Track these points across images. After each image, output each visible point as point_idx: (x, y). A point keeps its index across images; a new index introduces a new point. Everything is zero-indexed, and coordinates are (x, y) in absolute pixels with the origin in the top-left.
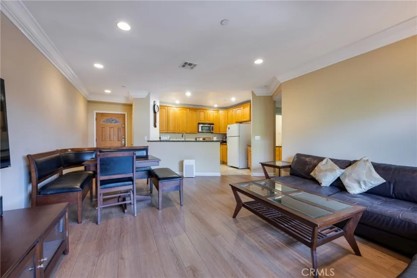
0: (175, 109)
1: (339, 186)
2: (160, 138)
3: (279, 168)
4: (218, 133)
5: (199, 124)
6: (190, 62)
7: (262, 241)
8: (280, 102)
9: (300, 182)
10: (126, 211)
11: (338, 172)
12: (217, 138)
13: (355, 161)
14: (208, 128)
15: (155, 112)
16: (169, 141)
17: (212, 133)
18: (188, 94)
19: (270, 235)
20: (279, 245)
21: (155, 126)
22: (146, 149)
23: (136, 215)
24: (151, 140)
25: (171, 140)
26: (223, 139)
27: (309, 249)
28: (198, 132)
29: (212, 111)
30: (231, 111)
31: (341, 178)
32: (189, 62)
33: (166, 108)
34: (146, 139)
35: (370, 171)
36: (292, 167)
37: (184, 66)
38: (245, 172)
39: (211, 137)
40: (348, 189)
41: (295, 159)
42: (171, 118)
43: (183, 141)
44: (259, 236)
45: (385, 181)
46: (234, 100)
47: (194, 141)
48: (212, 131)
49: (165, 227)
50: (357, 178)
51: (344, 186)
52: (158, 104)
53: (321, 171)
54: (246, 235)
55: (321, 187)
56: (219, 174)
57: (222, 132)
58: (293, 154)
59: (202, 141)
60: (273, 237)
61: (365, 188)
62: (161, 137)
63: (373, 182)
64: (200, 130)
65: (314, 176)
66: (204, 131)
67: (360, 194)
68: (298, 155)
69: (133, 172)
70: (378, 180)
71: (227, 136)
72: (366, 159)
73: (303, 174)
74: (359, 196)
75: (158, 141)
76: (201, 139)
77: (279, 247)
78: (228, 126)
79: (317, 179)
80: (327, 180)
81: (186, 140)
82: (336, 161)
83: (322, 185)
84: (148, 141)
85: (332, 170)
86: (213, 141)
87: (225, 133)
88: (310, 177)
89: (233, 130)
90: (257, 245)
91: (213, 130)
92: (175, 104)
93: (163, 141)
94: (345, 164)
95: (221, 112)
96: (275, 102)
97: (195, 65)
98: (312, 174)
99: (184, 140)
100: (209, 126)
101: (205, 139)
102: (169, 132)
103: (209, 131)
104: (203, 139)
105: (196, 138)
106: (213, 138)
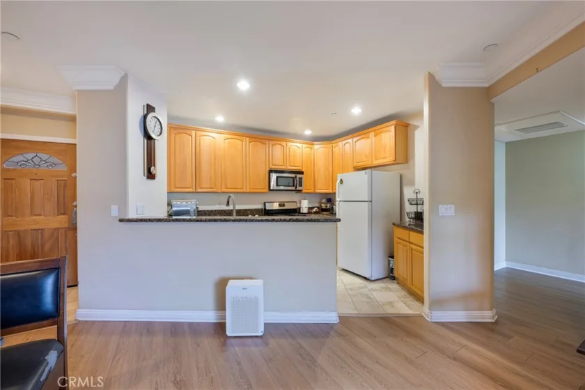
4: (312, 191)
5: (271, 171)
12: (309, 203)
14: (290, 181)
15: (148, 137)
17: (300, 191)
21: (151, 176)
24: (133, 216)
26: (321, 203)
28: (270, 190)
29: (300, 145)
30: (341, 144)
33: (194, 132)
34: (115, 212)
42: (205, 158)
48: (299, 188)
57: (322, 188)
62: (174, 202)
64: (273, 186)
66: (282, 188)
71: (338, 199)
76: (275, 205)
78: (339, 177)
84: (121, 221)
87: (332, 191)
91: (301, 185)
95: (318, 147)
100: (293, 178)
101: (284, 205)
102: (200, 190)
103: (294, 188)
104: (280, 205)
105: (265, 203)
106: (300, 203)
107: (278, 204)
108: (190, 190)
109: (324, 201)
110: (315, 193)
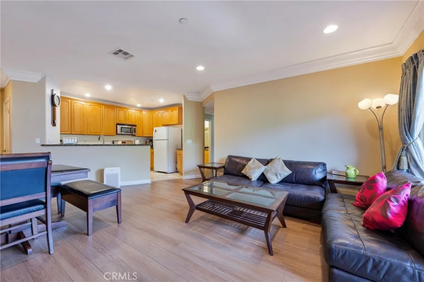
0: (83, 103)
1: (263, 179)
2: (61, 141)
3: (216, 169)
4: (141, 135)
5: (117, 124)
6: (127, 51)
7: (221, 237)
8: (212, 109)
9: (234, 180)
10: (29, 250)
11: (263, 168)
12: (140, 142)
13: (271, 160)
14: (129, 130)
15: (53, 104)
16: (76, 145)
17: (134, 135)
18: (108, 87)
19: (225, 230)
20: (236, 236)
21: (54, 124)
22: (47, 156)
23: (52, 252)
24: (47, 143)
25: (79, 143)
27: (262, 232)
28: (117, 134)
29: (134, 111)
30: (156, 113)
31: (264, 173)
32: (125, 50)
33: (70, 101)
34: (38, 141)
35: (283, 166)
36: (226, 167)
37: (116, 53)
38: (176, 176)
39: (133, 140)
40: (269, 180)
41: (228, 161)
43: (101, 145)
44: (217, 233)
45: (291, 172)
46: (162, 101)
47: (111, 145)
48: (133, 134)
49: (110, 254)
50: (275, 172)
51: (266, 178)
52: (57, 93)
53: (251, 169)
54: (206, 236)
55: (252, 181)
56: (149, 181)
57: (147, 134)
58: (226, 156)
59: (121, 145)
60: (227, 231)
61: (280, 179)
62: (63, 139)
63: (285, 174)
64: (119, 132)
65: (245, 174)
66: (123, 133)
67: (277, 183)
68: (230, 157)
69: (46, 190)
70: (287, 172)
71: (154, 139)
72: (279, 157)
73: (235, 172)
74: (277, 185)
75: (58, 145)
76: (120, 143)
77: (236, 238)
78: (155, 129)
79: (247, 175)
80: (255, 176)
81: (106, 143)
82: (259, 160)
83: (252, 180)
84: (43, 145)
85: (259, 167)
86: (134, 145)
87: (151, 136)
88: (241, 175)
89: (160, 134)
90: (219, 241)
91: (135, 132)
92: (84, 98)
93: (66, 145)
94: (267, 162)
95: (144, 112)
96: (204, 108)
97: (132, 56)
98: (243, 172)
99: (102, 143)
100: (131, 128)
101: (125, 143)
102: (74, 133)
103: (131, 134)
104: (122, 143)
105: (113, 142)
106: (135, 141)
107: (121, 142)
108: (68, 133)
109: (148, 141)
110: (143, 137)
